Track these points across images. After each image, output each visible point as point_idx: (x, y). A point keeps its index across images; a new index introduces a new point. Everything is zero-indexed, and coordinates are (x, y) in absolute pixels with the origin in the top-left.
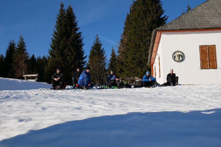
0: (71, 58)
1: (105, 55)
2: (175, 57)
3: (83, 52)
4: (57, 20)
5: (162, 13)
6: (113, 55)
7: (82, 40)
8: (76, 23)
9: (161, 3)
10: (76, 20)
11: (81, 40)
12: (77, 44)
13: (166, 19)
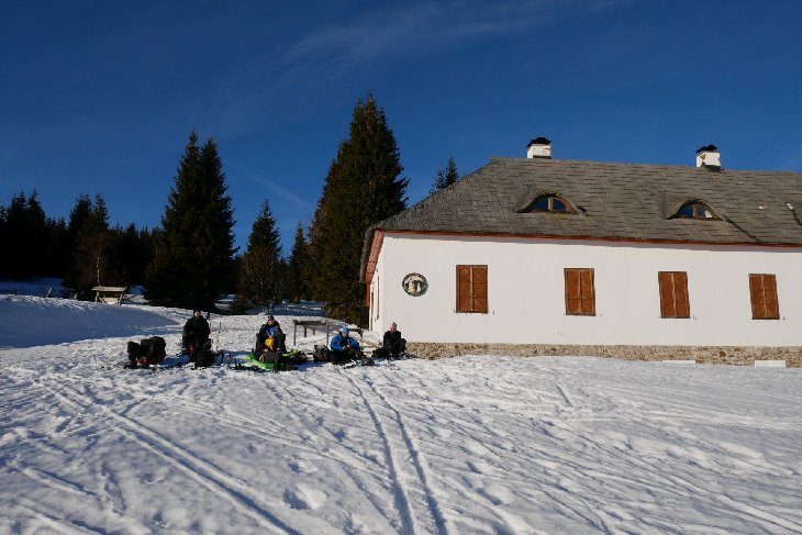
0: (203, 251)
1: (278, 246)
2: (407, 285)
3: (232, 238)
4: (181, 168)
5: (398, 171)
6: (300, 239)
7: (231, 212)
8: (221, 177)
9: (397, 152)
10: (222, 171)
11: (229, 215)
12: (221, 221)
13: (406, 185)
